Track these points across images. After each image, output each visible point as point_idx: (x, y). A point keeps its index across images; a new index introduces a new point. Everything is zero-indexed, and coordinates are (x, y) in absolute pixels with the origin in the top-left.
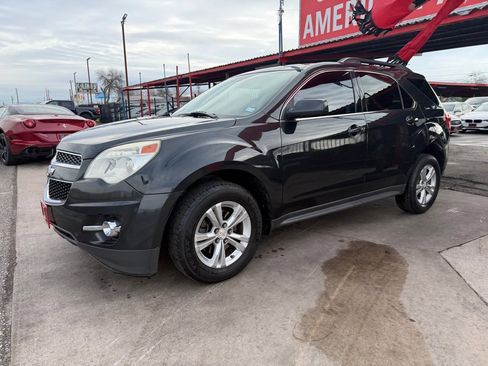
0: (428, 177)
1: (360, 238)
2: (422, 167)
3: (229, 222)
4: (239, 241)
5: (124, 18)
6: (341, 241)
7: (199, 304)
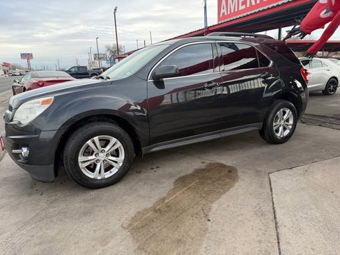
0: (285, 117)
1: (218, 161)
2: (279, 110)
3: (106, 149)
4: (116, 162)
5: (115, 10)
6: (203, 163)
7: (78, 201)
